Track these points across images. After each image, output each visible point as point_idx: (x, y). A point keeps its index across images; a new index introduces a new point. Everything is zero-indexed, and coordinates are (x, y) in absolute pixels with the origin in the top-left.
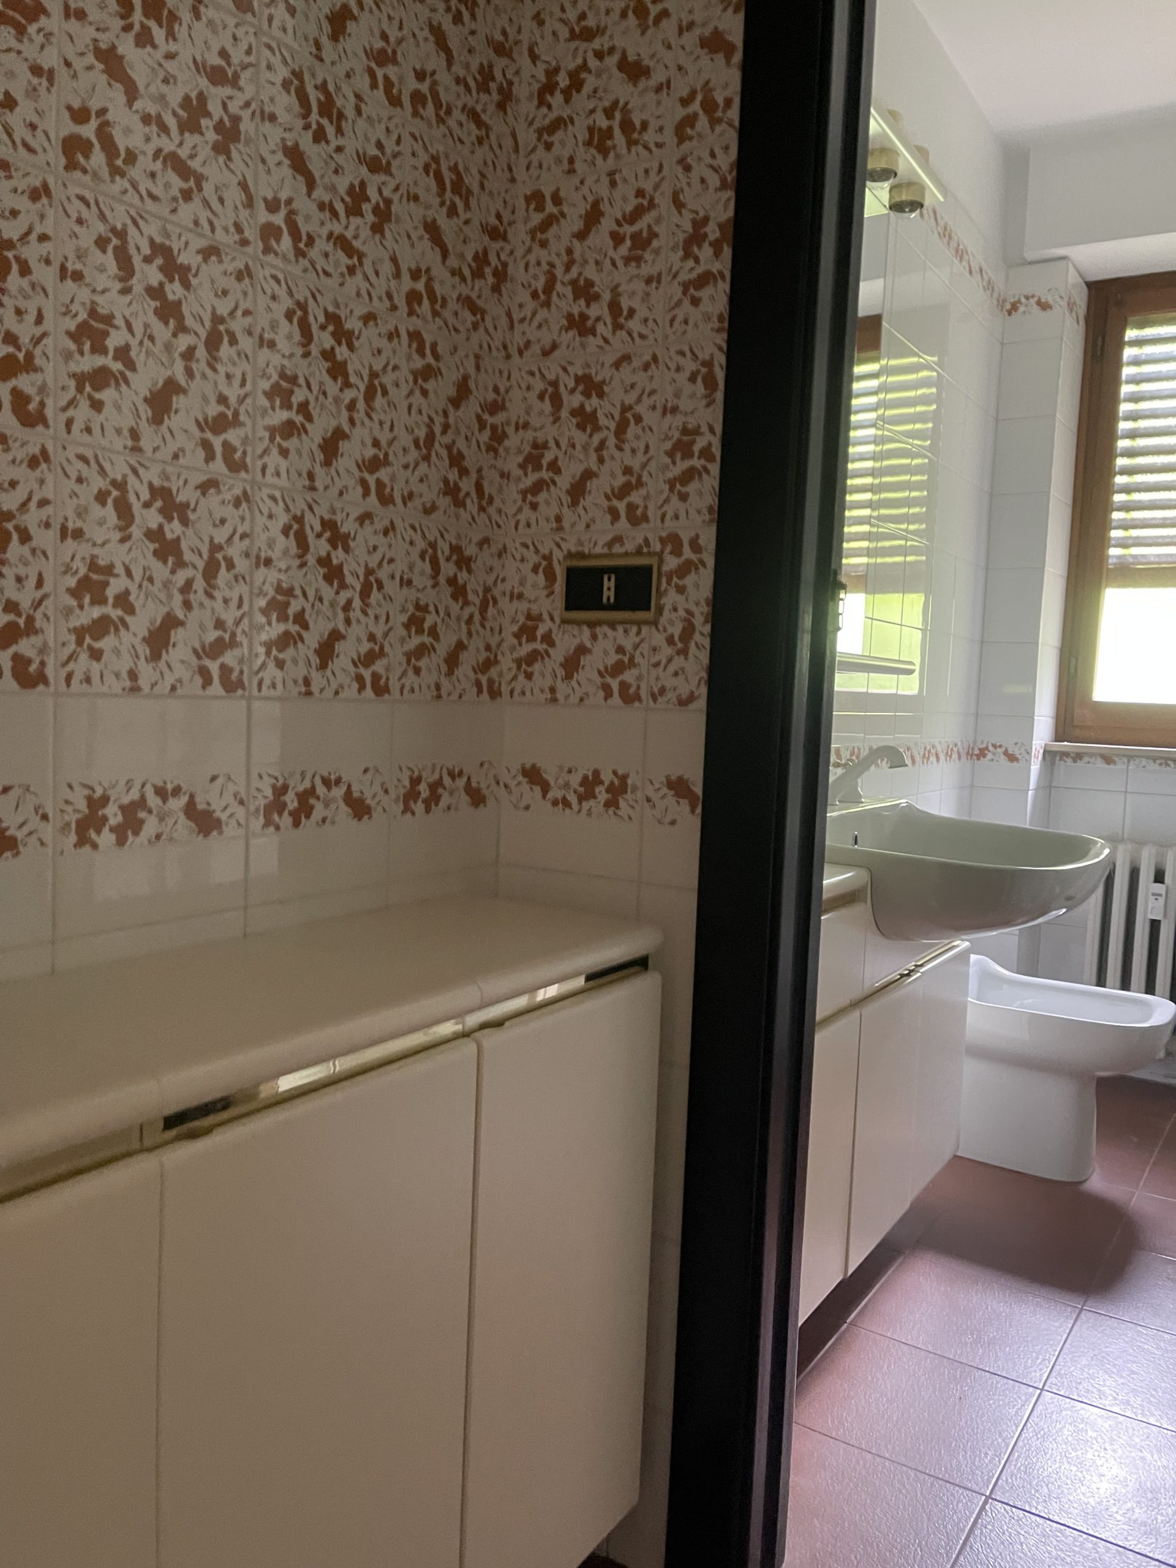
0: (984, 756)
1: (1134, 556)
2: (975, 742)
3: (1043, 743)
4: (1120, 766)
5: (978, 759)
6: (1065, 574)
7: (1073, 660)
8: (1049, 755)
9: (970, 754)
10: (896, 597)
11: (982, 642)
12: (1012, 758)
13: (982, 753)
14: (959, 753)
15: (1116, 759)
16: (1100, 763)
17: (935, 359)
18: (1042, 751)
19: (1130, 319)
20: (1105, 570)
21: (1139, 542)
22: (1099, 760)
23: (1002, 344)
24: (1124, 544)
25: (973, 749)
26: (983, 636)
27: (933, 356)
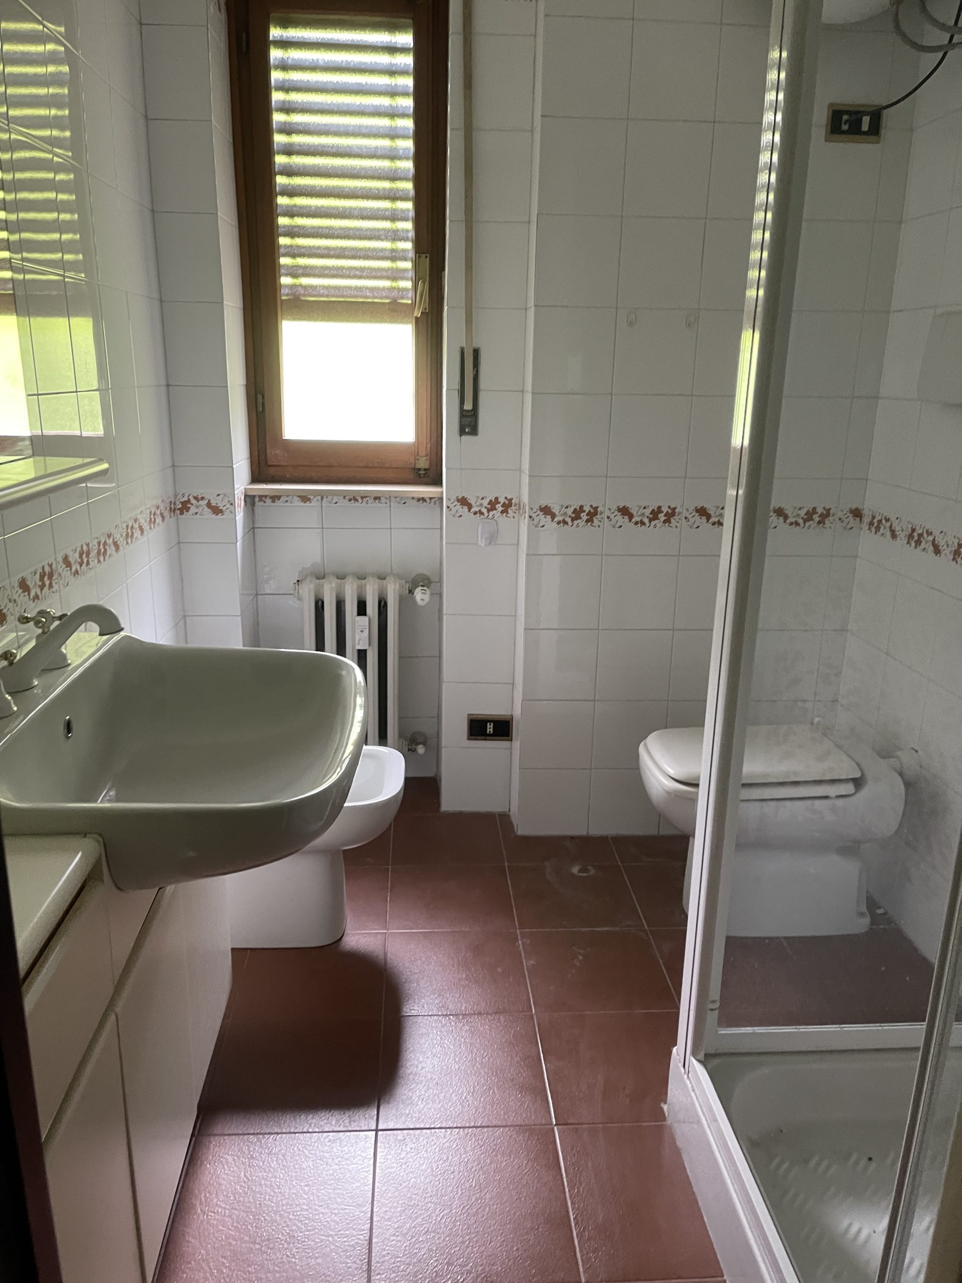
0: (188, 509)
1: (305, 287)
2: (176, 496)
3: (243, 487)
4: (315, 503)
5: (182, 513)
6: (242, 306)
7: (260, 397)
8: (250, 500)
9: (173, 510)
10: (62, 322)
11: (168, 386)
12: (216, 510)
13: (185, 507)
14: (162, 514)
15: (312, 497)
16: (297, 502)
17: (62, 29)
18: (243, 498)
19: (272, 15)
20: (279, 302)
21: (307, 272)
22: (296, 499)
23: (141, 24)
24: (294, 272)
25: (175, 504)
26: (167, 380)
27: (59, 25)
